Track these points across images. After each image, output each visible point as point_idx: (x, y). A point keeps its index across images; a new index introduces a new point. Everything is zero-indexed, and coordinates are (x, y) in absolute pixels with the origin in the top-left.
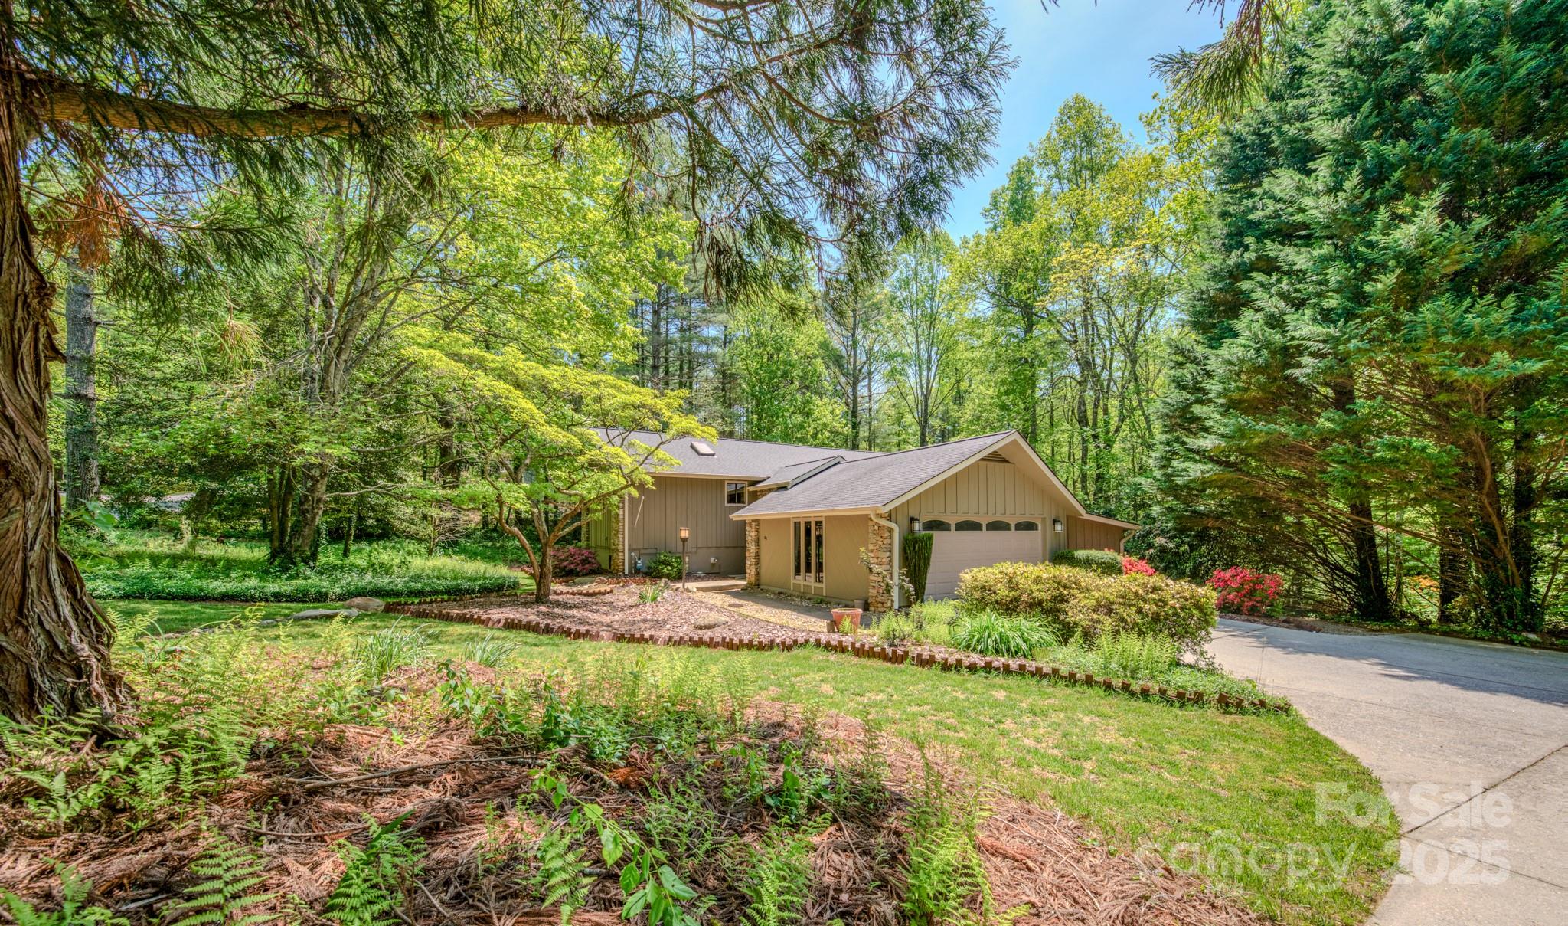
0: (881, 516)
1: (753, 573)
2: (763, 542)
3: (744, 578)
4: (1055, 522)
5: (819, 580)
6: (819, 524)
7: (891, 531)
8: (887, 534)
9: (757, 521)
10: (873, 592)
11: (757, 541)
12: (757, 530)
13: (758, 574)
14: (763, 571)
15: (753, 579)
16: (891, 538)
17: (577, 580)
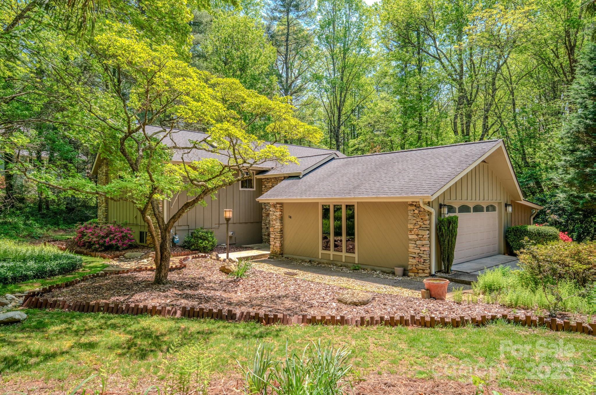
0: (429, 204)
1: (278, 244)
2: (286, 219)
3: (267, 248)
4: (506, 205)
5: (351, 250)
6: (350, 207)
7: (430, 214)
8: (427, 217)
9: (282, 204)
10: (412, 261)
11: (282, 219)
12: (281, 211)
13: (282, 245)
14: (287, 243)
15: (278, 250)
16: (430, 219)
17: (128, 254)
